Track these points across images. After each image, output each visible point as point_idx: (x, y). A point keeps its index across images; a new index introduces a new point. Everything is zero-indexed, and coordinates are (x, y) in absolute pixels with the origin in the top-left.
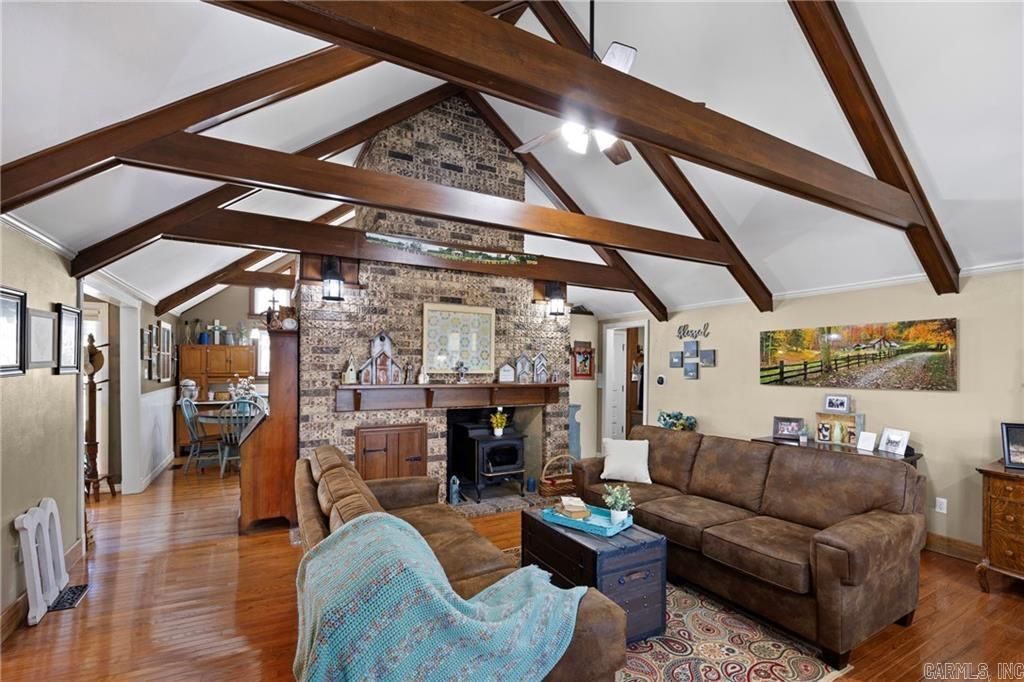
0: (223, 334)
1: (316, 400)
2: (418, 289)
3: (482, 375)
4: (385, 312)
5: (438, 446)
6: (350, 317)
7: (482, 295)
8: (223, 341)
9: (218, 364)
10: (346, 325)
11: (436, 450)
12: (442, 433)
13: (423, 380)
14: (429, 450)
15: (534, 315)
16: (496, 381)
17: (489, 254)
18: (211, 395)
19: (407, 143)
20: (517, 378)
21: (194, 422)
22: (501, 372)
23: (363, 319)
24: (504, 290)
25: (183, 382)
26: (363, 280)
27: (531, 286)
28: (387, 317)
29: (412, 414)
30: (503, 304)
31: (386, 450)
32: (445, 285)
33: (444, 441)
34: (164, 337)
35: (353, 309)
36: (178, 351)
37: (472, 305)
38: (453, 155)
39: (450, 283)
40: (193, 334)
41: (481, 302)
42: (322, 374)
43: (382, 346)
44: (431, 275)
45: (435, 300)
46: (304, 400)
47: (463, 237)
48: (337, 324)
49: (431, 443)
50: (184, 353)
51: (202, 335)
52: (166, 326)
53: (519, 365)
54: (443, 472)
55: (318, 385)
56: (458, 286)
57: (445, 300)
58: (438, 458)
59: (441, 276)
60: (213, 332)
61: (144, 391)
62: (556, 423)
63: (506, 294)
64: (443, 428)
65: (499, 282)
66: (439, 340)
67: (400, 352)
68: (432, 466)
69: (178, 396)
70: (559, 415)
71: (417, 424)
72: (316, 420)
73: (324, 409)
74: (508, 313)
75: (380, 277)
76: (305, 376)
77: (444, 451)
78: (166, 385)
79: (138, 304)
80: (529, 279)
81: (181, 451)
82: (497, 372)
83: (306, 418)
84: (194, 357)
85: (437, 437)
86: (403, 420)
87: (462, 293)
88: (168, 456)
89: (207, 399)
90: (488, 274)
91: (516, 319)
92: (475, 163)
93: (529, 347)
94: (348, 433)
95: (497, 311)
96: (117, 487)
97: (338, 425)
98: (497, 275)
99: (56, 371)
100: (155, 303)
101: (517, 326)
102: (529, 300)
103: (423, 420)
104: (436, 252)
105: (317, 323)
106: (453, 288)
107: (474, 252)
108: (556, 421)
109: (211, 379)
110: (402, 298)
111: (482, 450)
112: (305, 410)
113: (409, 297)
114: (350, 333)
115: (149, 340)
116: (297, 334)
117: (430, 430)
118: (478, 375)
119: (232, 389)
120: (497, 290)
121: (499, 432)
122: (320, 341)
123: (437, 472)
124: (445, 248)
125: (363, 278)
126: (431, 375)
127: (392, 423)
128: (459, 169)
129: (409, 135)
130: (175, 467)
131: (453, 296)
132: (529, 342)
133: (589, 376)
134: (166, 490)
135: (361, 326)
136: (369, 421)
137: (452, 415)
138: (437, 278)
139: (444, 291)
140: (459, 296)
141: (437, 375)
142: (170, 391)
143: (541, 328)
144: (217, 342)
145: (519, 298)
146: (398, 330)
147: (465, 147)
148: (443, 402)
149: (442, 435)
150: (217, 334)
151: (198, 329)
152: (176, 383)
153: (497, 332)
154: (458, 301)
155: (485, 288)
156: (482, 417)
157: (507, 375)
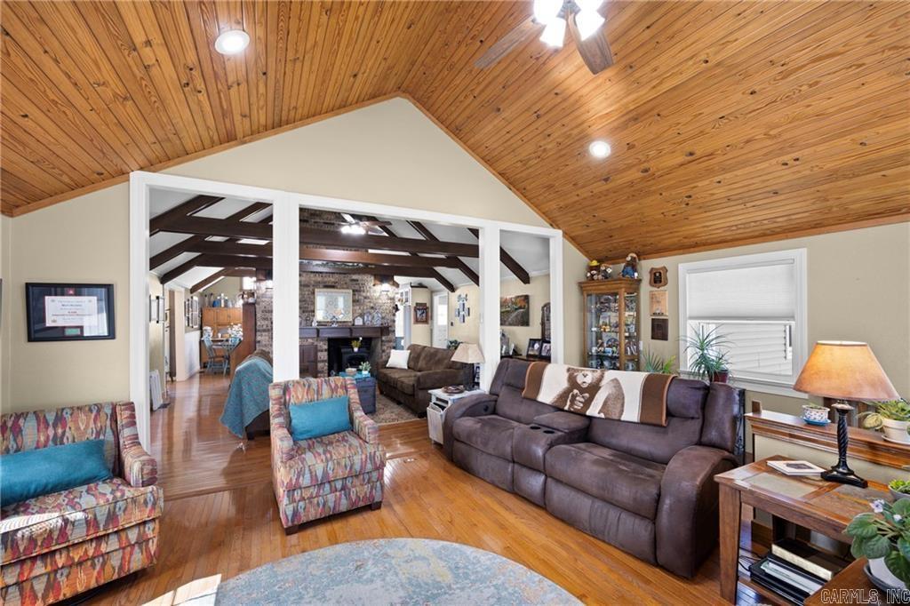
0: (226, 301)
1: (264, 334)
2: (312, 282)
3: (346, 321)
5: (323, 356)
7: (346, 283)
8: (226, 306)
9: (223, 319)
13: (315, 324)
14: (318, 358)
15: (375, 291)
16: (353, 325)
17: (348, 264)
18: (220, 335)
20: (364, 323)
21: (210, 348)
22: (356, 320)
24: (357, 280)
25: (204, 328)
27: (372, 278)
29: (310, 340)
30: (357, 287)
32: (326, 279)
33: (326, 353)
34: (195, 304)
36: (201, 311)
37: (340, 288)
39: (329, 279)
40: (209, 302)
41: (345, 286)
42: (266, 322)
44: (319, 275)
45: (321, 287)
46: (258, 333)
49: (319, 354)
50: (205, 312)
51: (214, 302)
52: (196, 298)
53: (366, 317)
54: (326, 368)
55: (265, 327)
56: (333, 280)
57: (326, 287)
58: (323, 361)
59: (325, 276)
60: (220, 300)
61: (186, 332)
63: (359, 282)
64: (326, 347)
65: (354, 277)
67: (304, 312)
68: (320, 365)
69: (202, 336)
70: (390, 341)
71: (312, 345)
72: (264, 343)
73: (267, 338)
74: (360, 291)
76: (258, 323)
77: (326, 358)
78: (196, 329)
79: (183, 290)
80: (372, 274)
81: (204, 365)
82: (354, 320)
83: (259, 342)
84: (210, 314)
85: (323, 351)
86: (305, 343)
87: (335, 283)
88: (197, 367)
89: (217, 337)
90: (350, 274)
91: (364, 294)
93: (372, 308)
95: (353, 291)
96: (174, 378)
98: (354, 274)
99: (158, 322)
100: (190, 287)
101: (365, 298)
102: (372, 285)
103: (316, 343)
104: (320, 265)
105: (263, 299)
106: (330, 281)
108: (387, 345)
109: (220, 326)
110: (304, 287)
111: (345, 357)
112: (259, 338)
113: (309, 286)
115: (188, 307)
116: (253, 304)
117: (319, 348)
118: (343, 322)
119: (230, 331)
120: (354, 280)
121: (356, 350)
122: (265, 307)
123: (323, 366)
126: (318, 322)
130: (201, 372)
131: (330, 284)
132: (372, 305)
133: (426, 322)
134: (197, 380)
137: (331, 341)
138: (322, 276)
139: (325, 282)
140: (333, 284)
141: (322, 322)
142: (198, 332)
143: (379, 298)
144: (223, 306)
145: (366, 284)
148: (326, 334)
149: (326, 350)
150: (223, 301)
151: (212, 299)
152: (201, 328)
153: (354, 301)
154: (333, 287)
155: (347, 280)
156: (347, 342)
157: (359, 322)
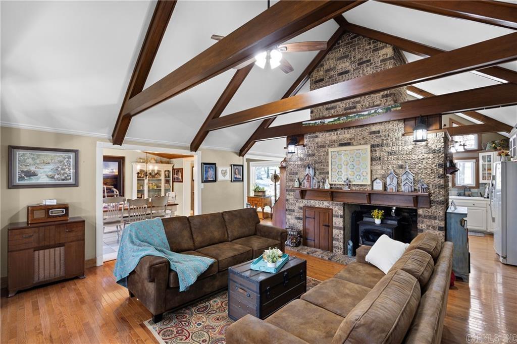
1: (291, 193)
2: (328, 142)
3: (365, 185)
4: (314, 155)
5: (339, 222)
6: (301, 159)
7: (363, 138)
10: (299, 163)
11: (337, 224)
12: (341, 215)
13: (327, 187)
14: (334, 223)
15: (406, 144)
16: (372, 189)
17: (362, 113)
19: (321, 73)
22: (374, 184)
23: (306, 159)
24: (379, 132)
26: (305, 143)
28: (314, 157)
29: (326, 204)
30: (378, 141)
31: (314, 218)
32: (341, 137)
33: (341, 220)
35: (302, 156)
37: (357, 145)
38: (344, 66)
39: (344, 135)
41: (362, 142)
42: (292, 183)
43: (309, 171)
44: (334, 134)
45: (336, 146)
46: (287, 193)
47: (350, 108)
48: (297, 163)
49: (335, 219)
53: (388, 180)
54: (341, 236)
55: (291, 187)
56: (348, 136)
57: (341, 145)
58: (338, 228)
59: (339, 133)
62: (429, 224)
63: (381, 134)
64: (341, 213)
65: (375, 128)
66: (337, 167)
67: (319, 173)
68: (335, 232)
71: (328, 209)
72: (290, 201)
73: (293, 197)
74: (382, 145)
75: (311, 139)
77: (341, 225)
82: (372, 184)
83: (287, 200)
85: (338, 217)
86: (321, 206)
87: (351, 139)
91: (388, 149)
92: (357, 64)
93: (401, 167)
94: (300, 208)
95: (373, 146)
97: (297, 204)
101: (391, 153)
102: (400, 134)
103: (331, 207)
104: (332, 122)
106: (346, 137)
107: (353, 115)
110: (321, 147)
112: (287, 197)
113: (323, 147)
114: (301, 166)
116: (285, 167)
117: (334, 213)
118: (361, 185)
120: (374, 133)
121: (377, 221)
122: (291, 170)
123: (338, 235)
124: (336, 118)
125: (306, 141)
126: (331, 185)
127: (317, 206)
128: (347, 72)
129: (322, 69)
131: (346, 142)
132: (400, 163)
135: (305, 163)
136: (308, 204)
138: (337, 134)
139: (341, 140)
140: (349, 141)
141: (338, 184)
145: (391, 135)
146: (319, 163)
147: (351, 58)
149: (341, 217)
153: (372, 159)
154: (348, 144)
155: (366, 133)
156: (367, 210)
157: (378, 186)
